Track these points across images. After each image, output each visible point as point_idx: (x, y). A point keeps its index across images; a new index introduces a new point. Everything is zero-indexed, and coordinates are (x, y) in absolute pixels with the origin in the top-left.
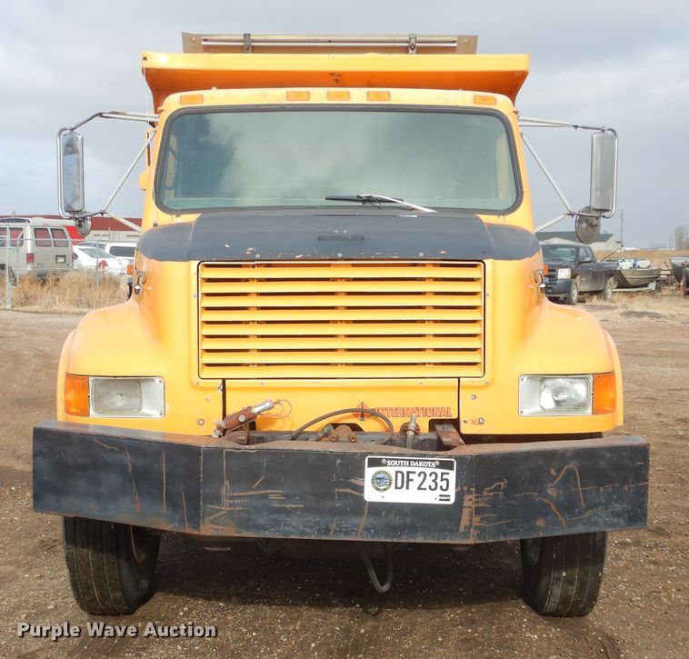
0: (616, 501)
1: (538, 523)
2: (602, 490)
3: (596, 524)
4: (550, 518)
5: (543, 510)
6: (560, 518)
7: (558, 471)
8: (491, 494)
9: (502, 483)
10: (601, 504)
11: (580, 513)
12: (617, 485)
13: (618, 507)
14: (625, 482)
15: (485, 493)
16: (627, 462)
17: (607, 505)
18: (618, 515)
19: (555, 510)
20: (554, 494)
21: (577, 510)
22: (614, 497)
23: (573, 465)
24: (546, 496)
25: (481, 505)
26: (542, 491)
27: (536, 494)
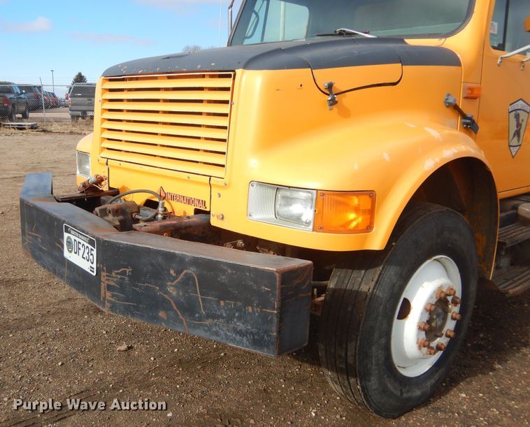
0: (239, 318)
1: (160, 314)
2: (222, 303)
3: (217, 334)
4: (172, 313)
5: (163, 304)
6: (181, 317)
7: (178, 272)
8: (119, 276)
9: (128, 270)
10: (221, 316)
11: (200, 319)
12: (239, 304)
13: (241, 326)
14: (248, 302)
15: (114, 274)
16: (251, 283)
17: (229, 319)
18: (241, 333)
19: (175, 308)
20: (174, 293)
21: (197, 315)
22: (237, 314)
23: (191, 271)
24: (167, 292)
25: (112, 283)
26: (163, 287)
27: (158, 288)
